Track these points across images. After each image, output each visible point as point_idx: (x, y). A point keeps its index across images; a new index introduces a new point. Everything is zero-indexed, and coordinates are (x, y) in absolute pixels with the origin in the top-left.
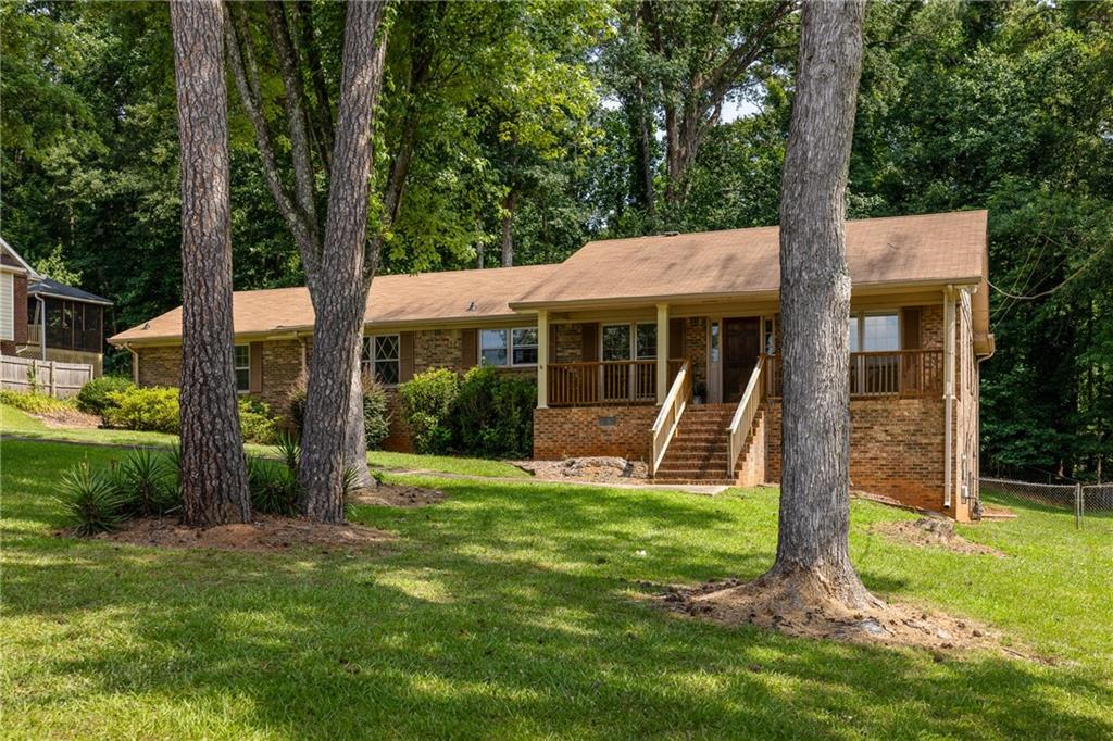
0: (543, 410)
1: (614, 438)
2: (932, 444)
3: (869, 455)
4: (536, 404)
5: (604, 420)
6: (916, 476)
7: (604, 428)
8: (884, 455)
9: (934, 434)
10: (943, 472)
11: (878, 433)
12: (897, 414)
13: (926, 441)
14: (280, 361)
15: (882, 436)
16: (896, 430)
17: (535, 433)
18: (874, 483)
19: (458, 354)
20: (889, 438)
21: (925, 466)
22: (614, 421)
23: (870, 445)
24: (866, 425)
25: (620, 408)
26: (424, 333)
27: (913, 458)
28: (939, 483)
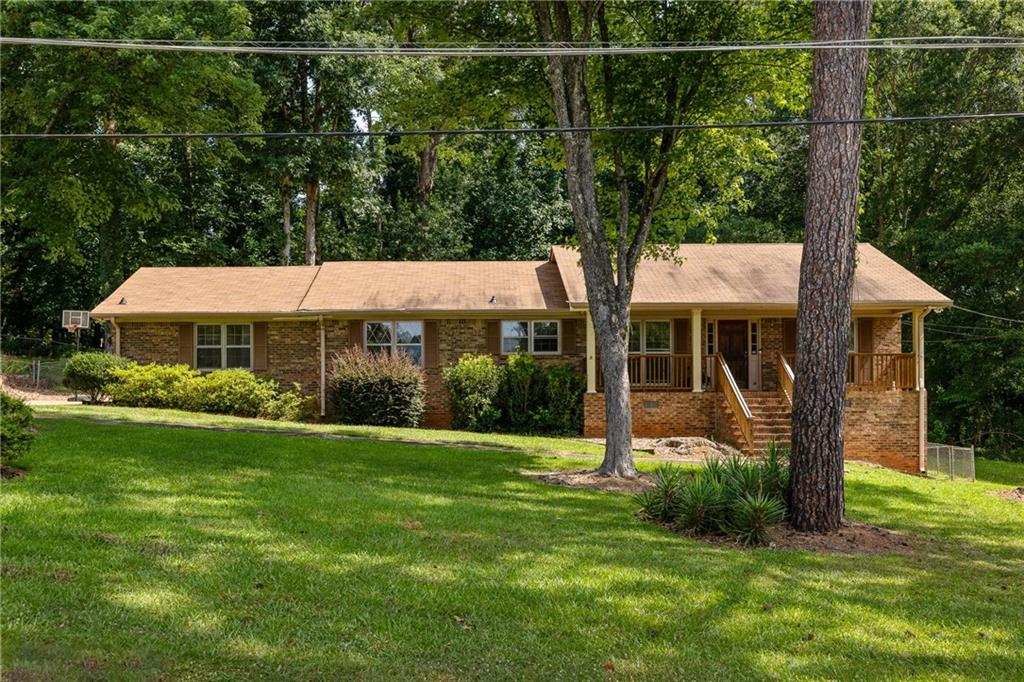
0: (593, 394)
1: (656, 418)
2: (909, 425)
3: (863, 433)
4: (585, 390)
5: (647, 403)
6: (899, 448)
7: (648, 410)
8: (875, 433)
9: (911, 417)
10: (918, 446)
11: (870, 415)
12: (884, 401)
13: (905, 422)
14: (288, 341)
15: (873, 418)
16: (883, 413)
17: (586, 414)
18: (866, 454)
19: (482, 341)
20: (878, 420)
21: (904, 441)
22: (657, 404)
23: (864, 425)
24: (861, 410)
25: (662, 394)
26: (448, 321)
27: (896, 435)
28: (915, 454)
